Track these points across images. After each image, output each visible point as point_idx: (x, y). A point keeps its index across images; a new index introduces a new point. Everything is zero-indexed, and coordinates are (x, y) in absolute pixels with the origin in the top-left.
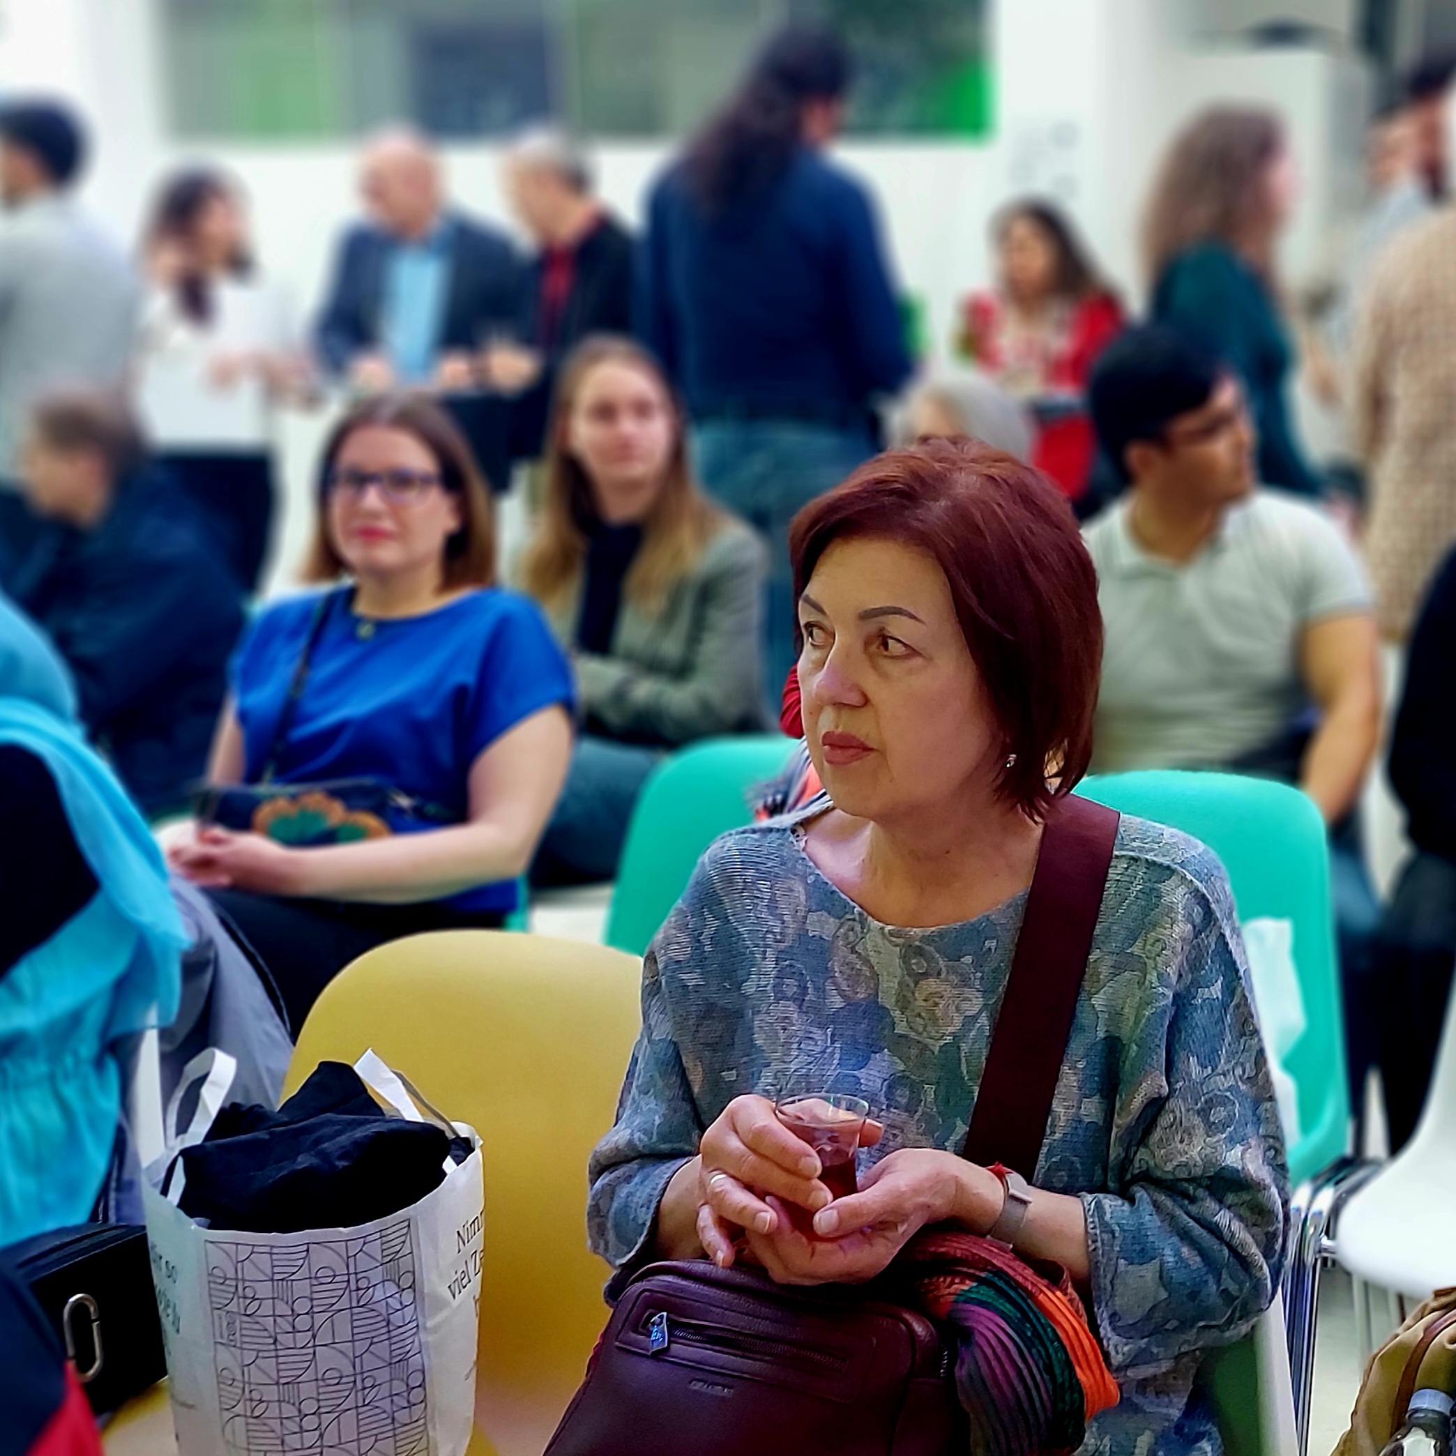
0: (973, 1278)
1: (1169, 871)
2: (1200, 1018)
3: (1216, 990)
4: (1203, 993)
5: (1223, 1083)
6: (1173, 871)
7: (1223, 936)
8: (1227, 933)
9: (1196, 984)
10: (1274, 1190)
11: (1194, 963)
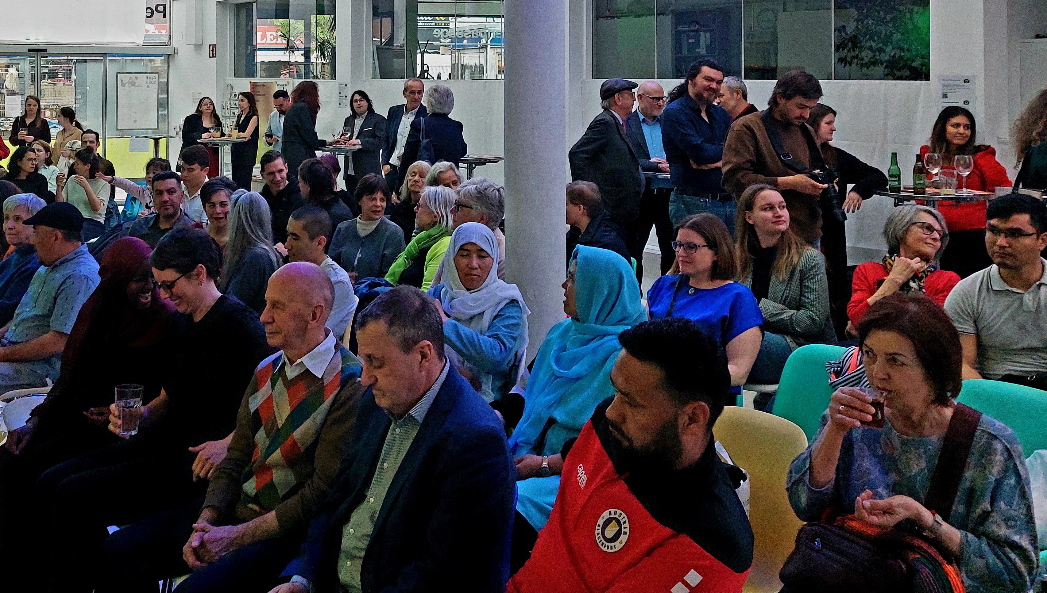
0: (920, 554)
1: (996, 437)
2: (1006, 488)
3: (1012, 481)
4: (1007, 481)
5: (1014, 513)
6: (998, 438)
7: (1015, 464)
8: (1018, 463)
9: (1004, 477)
10: (1033, 553)
11: (1005, 470)
